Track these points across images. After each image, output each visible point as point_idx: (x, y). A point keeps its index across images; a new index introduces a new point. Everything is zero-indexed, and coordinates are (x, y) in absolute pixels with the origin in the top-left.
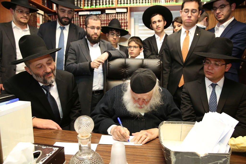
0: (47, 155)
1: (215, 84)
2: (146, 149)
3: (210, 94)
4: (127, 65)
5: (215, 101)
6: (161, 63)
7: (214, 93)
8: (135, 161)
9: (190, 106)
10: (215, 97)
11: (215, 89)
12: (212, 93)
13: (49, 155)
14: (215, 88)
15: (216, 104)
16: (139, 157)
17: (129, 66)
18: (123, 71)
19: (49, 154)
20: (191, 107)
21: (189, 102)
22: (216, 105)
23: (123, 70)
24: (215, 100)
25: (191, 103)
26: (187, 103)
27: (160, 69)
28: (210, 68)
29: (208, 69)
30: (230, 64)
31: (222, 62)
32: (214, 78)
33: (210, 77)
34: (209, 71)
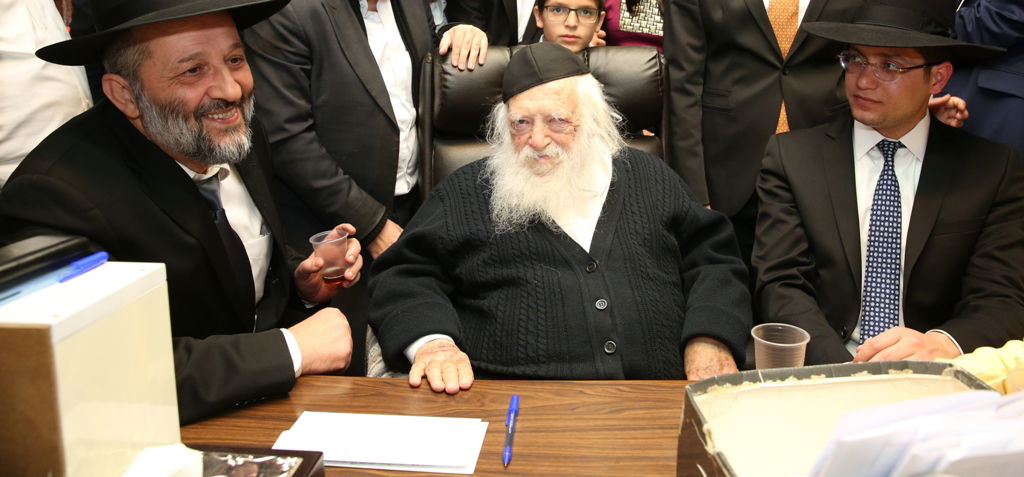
1: (895, 143)
3: (876, 183)
7: (891, 180)
10: (894, 195)
11: (893, 161)
12: (881, 180)
14: (893, 157)
21: (785, 206)
26: (782, 208)
27: (658, 87)
28: (864, 83)
29: (859, 88)
30: (947, 64)
31: (907, 59)
32: (884, 120)
33: (869, 116)
34: (861, 94)
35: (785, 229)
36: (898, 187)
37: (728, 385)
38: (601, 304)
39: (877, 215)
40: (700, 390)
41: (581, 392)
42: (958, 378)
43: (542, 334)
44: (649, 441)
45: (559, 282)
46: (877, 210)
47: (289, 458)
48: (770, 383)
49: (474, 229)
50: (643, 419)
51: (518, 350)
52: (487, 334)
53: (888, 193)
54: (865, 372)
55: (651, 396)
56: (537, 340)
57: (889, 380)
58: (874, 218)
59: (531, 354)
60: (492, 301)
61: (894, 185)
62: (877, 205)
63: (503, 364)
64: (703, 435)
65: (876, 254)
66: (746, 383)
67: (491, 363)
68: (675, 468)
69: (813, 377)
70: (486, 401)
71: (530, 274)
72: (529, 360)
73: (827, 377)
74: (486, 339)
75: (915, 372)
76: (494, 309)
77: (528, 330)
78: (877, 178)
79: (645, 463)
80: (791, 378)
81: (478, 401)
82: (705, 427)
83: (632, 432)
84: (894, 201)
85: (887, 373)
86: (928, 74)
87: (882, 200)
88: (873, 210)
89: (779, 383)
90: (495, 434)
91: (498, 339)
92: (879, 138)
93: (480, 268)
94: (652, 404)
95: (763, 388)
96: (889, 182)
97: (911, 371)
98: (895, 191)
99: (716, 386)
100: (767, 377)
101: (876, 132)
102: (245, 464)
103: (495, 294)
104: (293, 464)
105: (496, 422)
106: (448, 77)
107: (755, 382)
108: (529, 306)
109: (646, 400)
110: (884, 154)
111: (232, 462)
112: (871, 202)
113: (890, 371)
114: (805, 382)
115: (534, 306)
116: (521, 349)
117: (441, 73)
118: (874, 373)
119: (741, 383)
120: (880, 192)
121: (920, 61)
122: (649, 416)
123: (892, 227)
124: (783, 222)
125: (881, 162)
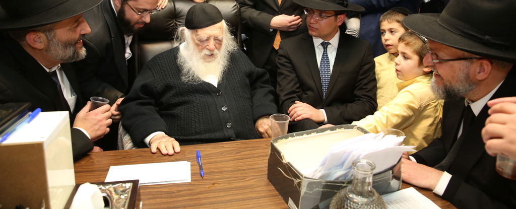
1: (327, 43)
4: (180, 12)
8: (245, 179)
9: (292, 76)
10: (327, 63)
11: (326, 50)
12: (323, 57)
14: (326, 48)
18: (172, 24)
21: (289, 69)
23: (171, 22)
26: (288, 71)
28: (312, 21)
29: (311, 23)
30: (344, 15)
31: (328, 14)
32: (320, 35)
33: (314, 34)
34: (312, 25)
35: (290, 79)
36: (329, 59)
38: (224, 109)
40: (275, 142)
41: (223, 147)
42: (358, 130)
43: (202, 123)
44: (254, 162)
45: (207, 101)
48: (298, 137)
49: (168, 82)
50: (249, 154)
51: (192, 130)
52: (177, 124)
53: (325, 62)
54: (329, 130)
55: (250, 146)
56: (200, 125)
59: (198, 131)
60: (177, 111)
63: (185, 136)
64: (281, 157)
66: (290, 138)
67: (180, 136)
69: (312, 133)
70: (186, 154)
71: (194, 99)
72: (197, 133)
74: (176, 127)
76: (179, 114)
77: (195, 121)
82: (282, 155)
86: (336, 18)
89: (301, 137)
90: (194, 166)
91: (183, 126)
92: (321, 41)
93: (172, 98)
95: (296, 139)
97: (343, 129)
98: (328, 61)
99: (281, 139)
100: (297, 135)
101: (321, 39)
103: (179, 108)
104: (130, 185)
105: (193, 161)
107: (293, 137)
108: (195, 111)
109: (248, 147)
110: (323, 47)
113: (337, 129)
114: (309, 135)
115: (197, 111)
116: (193, 129)
118: (332, 131)
119: (288, 138)
121: (333, 14)
122: (251, 153)
124: (289, 76)
125: (323, 50)
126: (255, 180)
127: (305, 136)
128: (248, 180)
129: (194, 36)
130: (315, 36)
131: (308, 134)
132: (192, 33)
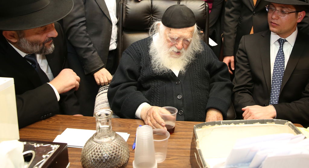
0: (44, 156)
1: (284, 40)
2: (185, 140)
3: (276, 54)
4: (155, 9)
5: (282, 65)
6: (206, 7)
7: (282, 53)
8: (170, 157)
9: (246, 70)
10: (282, 59)
11: (282, 47)
13: (46, 157)
14: (283, 45)
15: (283, 68)
16: (175, 150)
17: (157, 11)
18: (149, 19)
19: (46, 155)
20: (248, 72)
21: (246, 64)
22: (283, 70)
24: (282, 62)
25: (248, 66)
26: (243, 65)
27: (204, 15)
28: (274, 17)
29: (272, 19)
30: (304, 12)
31: (290, 9)
32: (281, 31)
33: (275, 29)
34: (273, 21)
35: (243, 73)
36: (284, 56)
37: (210, 125)
38: (179, 97)
39: (276, 66)
40: (200, 127)
42: (290, 126)
44: (184, 143)
45: (166, 88)
46: (276, 64)
47: (55, 145)
48: (225, 125)
50: (184, 135)
53: (280, 58)
54: (258, 123)
55: (188, 127)
57: (267, 126)
58: (275, 67)
61: (283, 55)
62: (276, 62)
64: (196, 143)
65: (275, 80)
66: (216, 125)
68: (190, 153)
69: (240, 124)
70: (131, 127)
71: (156, 84)
73: (245, 124)
75: (275, 123)
78: (277, 52)
79: (181, 151)
80: (232, 124)
81: (128, 126)
83: (179, 139)
84: (282, 61)
85: (266, 123)
86: (297, 15)
87: (278, 60)
88: (275, 64)
89: (228, 125)
90: (132, 138)
92: (278, 37)
94: (188, 130)
95: (222, 127)
96: (281, 54)
97: (274, 123)
98: (283, 57)
99: (205, 126)
100: (224, 123)
101: (278, 35)
102: (40, 147)
104: (56, 147)
105: (133, 134)
106: (128, 9)
107: (219, 125)
108: (154, 96)
109: (186, 128)
110: (280, 44)
111: (35, 146)
112: (275, 61)
113: (267, 123)
114: (237, 125)
115: (156, 97)
117: (125, 8)
118: (261, 123)
119: (214, 125)
120: (278, 57)
121: (294, 10)
122: (186, 134)
123: (281, 70)
124: (243, 70)
125: (279, 46)
126: (176, 161)
127: (232, 125)
128: (171, 159)
129: (167, 33)
130: (273, 32)
131: (235, 123)
132: (166, 29)
